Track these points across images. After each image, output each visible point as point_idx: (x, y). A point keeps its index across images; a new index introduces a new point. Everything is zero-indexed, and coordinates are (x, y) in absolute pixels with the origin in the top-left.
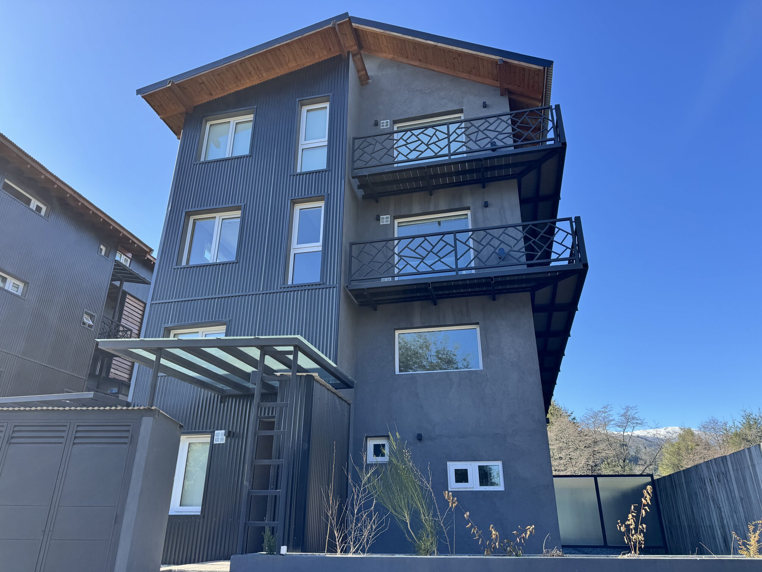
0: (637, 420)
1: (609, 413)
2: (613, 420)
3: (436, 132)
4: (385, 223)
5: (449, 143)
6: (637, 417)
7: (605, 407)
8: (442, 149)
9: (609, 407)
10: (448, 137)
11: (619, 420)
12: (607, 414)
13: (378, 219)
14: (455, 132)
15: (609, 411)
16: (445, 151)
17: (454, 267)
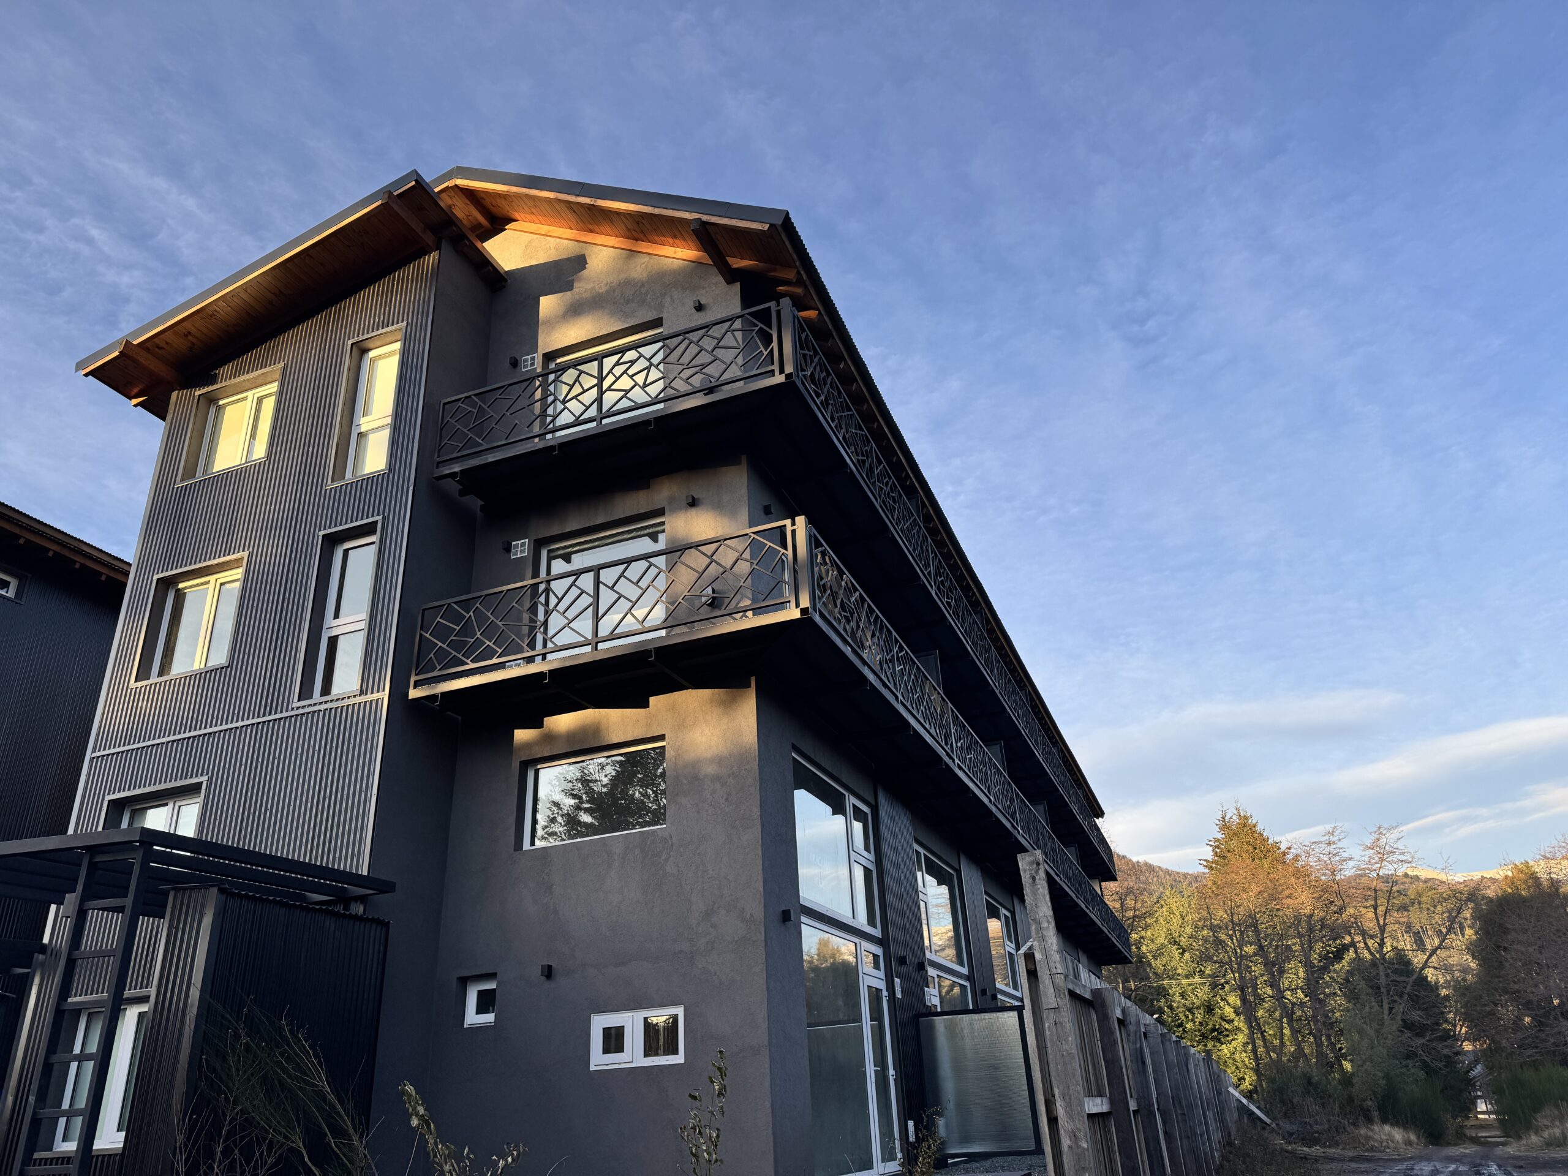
0: (1402, 854)
1: (1340, 845)
2: (1351, 859)
3: (579, 376)
4: (519, 556)
5: (601, 393)
6: (1403, 848)
7: (1329, 833)
8: (587, 408)
9: (1337, 832)
10: (600, 385)
11: (1363, 858)
12: (1334, 846)
13: (508, 549)
14: (610, 372)
15: (1340, 840)
16: (592, 412)
17: (589, 637)
